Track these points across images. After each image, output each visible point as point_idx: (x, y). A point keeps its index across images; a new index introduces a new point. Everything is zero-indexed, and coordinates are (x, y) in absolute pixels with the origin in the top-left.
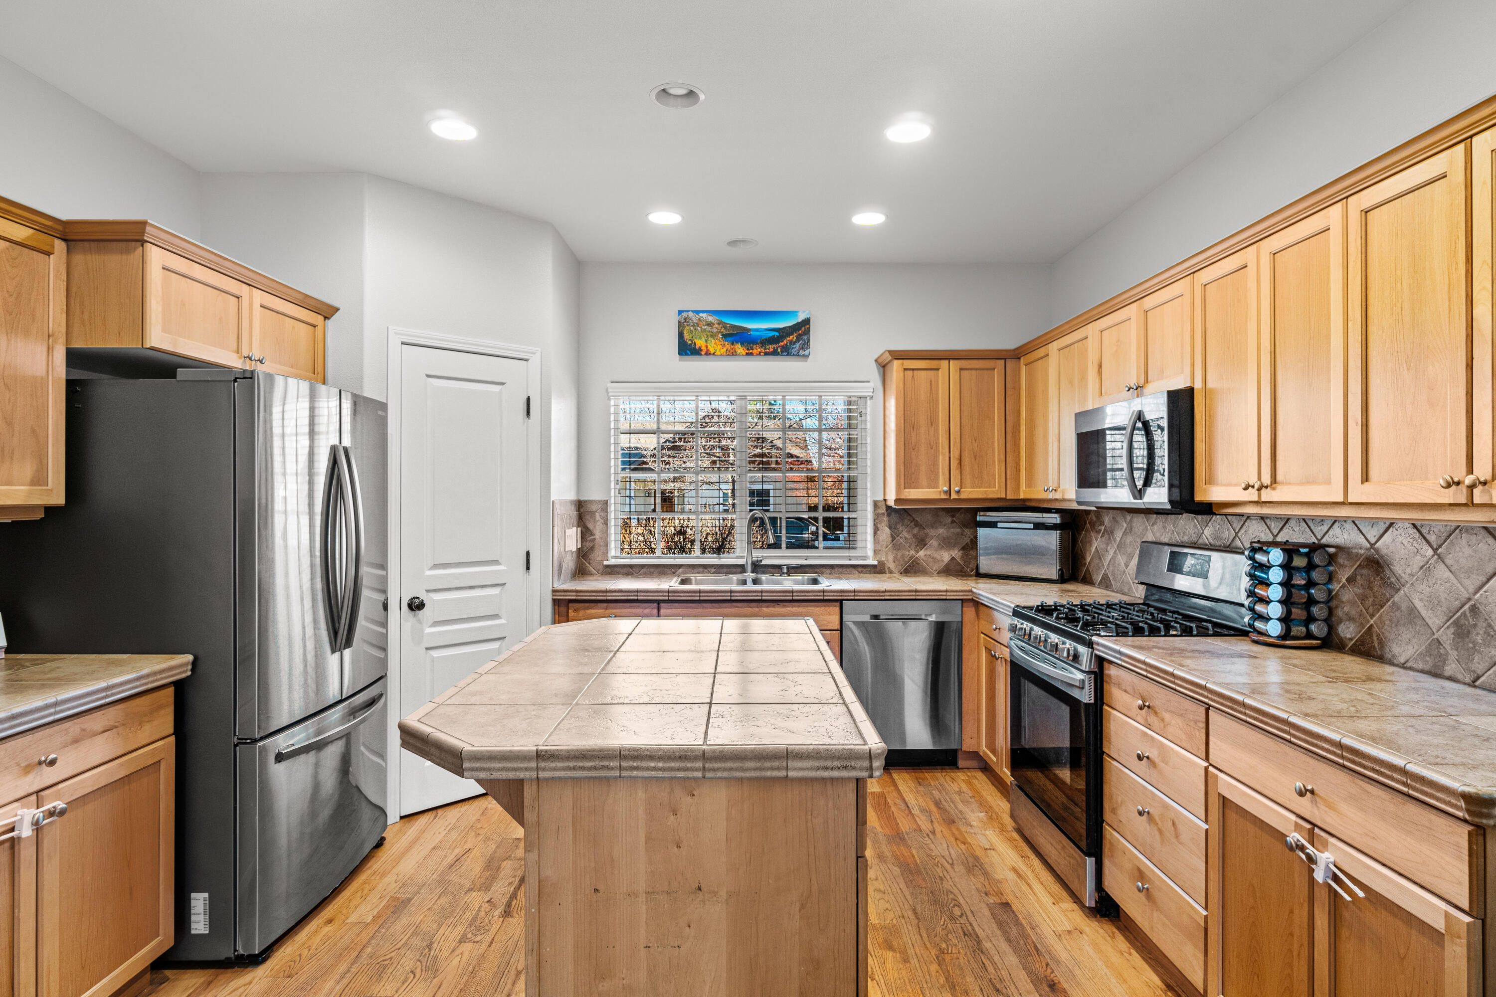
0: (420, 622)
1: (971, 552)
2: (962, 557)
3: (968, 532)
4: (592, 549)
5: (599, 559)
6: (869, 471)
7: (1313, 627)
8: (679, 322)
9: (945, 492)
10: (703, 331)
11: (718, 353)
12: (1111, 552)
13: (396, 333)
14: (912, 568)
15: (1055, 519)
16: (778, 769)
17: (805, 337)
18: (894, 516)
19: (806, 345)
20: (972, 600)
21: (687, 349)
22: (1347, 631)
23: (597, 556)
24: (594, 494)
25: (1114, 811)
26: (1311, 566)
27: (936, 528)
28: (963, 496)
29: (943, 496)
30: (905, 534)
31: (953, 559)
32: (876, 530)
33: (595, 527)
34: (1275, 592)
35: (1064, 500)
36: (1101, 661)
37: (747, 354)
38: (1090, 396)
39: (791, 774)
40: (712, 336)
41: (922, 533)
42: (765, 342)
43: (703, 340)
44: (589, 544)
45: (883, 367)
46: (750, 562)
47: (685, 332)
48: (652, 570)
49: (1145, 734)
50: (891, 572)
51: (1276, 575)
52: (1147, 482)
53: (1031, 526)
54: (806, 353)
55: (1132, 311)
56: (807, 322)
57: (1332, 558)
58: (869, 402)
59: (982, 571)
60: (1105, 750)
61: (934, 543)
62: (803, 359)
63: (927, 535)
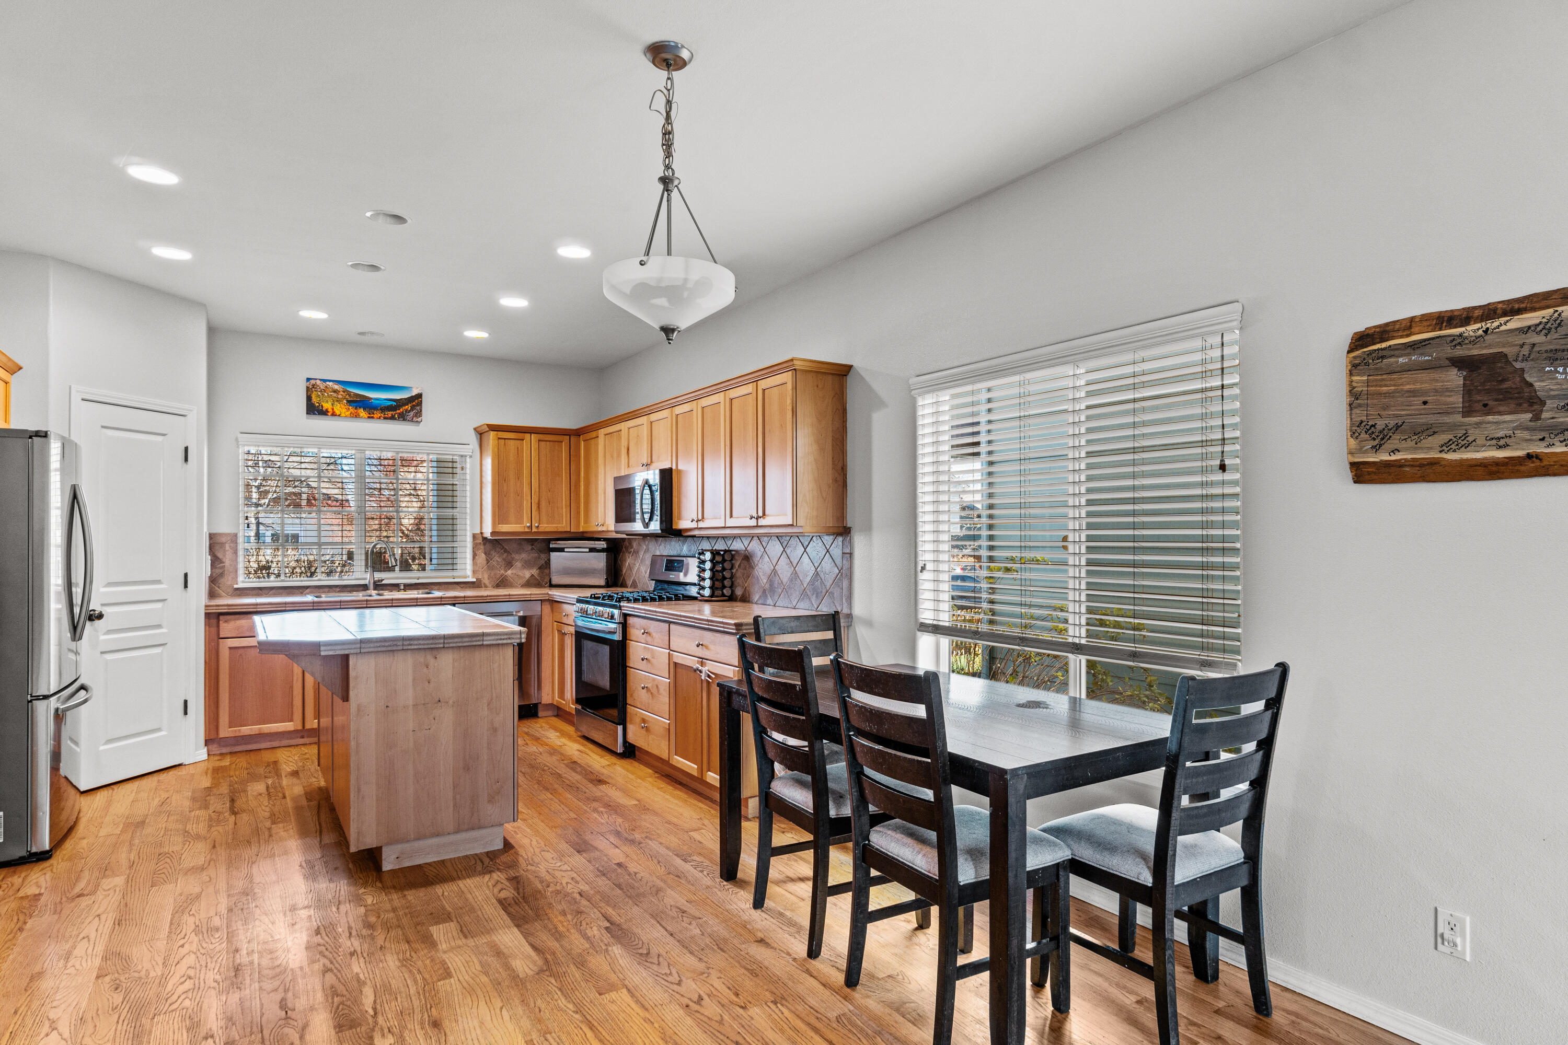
0: (96, 630)
1: (546, 571)
2: (539, 574)
3: (543, 556)
4: (222, 575)
5: (229, 583)
6: (468, 511)
7: (725, 591)
8: (308, 388)
9: (528, 527)
10: (329, 396)
11: (343, 415)
12: (637, 565)
13: (78, 392)
14: (502, 583)
15: (603, 545)
16: (479, 641)
17: (418, 408)
18: (488, 546)
19: (419, 414)
20: (548, 600)
21: (313, 409)
22: (739, 592)
23: (226, 581)
24: (224, 527)
25: (632, 695)
26: (724, 561)
27: (520, 553)
28: (541, 530)
29: (527, 530)
30: (497, 558)
31: (532, 575)
32: (474, 555)
33: (225, 556)
34: (707, 574)
35: (608, 531)
36: (625, 616)
37: (369, 417)
38: (623, 467)
39: (485, 643)
40: (337, 401)
41: (509, 557)
42: (384, 409)
43: (330, 403)
44: (218, 571)
45: (480, 434)
46: (372, 582)
47: (313, 396)
48: (281, 591)
49: (645, 647)
50: (486, 587)
51: (708, 565)
52: (651, 519)
53: (587, 550)
54: (419, 419)
55: (643, 420)
56: (419, 396)
57: (733, 557)
58: (468, 460)
59: (553, 582)
60: (628, 665)
61: (518, 564)
62: (417, 424)
63: (513, 559)
